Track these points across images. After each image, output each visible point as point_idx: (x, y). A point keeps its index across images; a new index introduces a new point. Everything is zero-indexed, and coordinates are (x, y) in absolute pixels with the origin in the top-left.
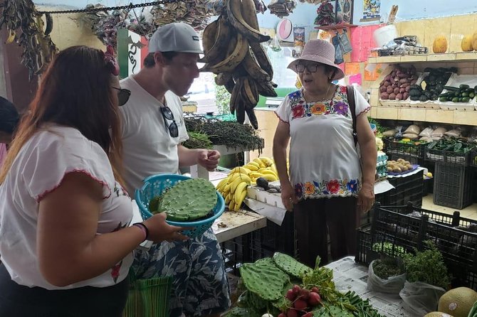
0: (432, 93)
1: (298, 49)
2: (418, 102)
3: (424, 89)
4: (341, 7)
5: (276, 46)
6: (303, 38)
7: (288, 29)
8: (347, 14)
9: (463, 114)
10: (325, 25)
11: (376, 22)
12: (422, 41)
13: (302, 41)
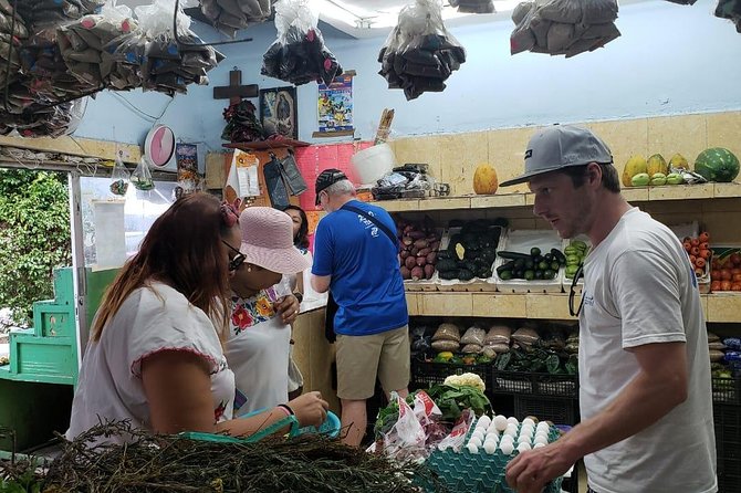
0: (479, 265)
1: (187, 186)
2: (456, 281)
3: (461, 258)
4: (272, 110)
5: (146, 179)
6: (195, 165)
7: (166, 145)
8: (285, 122)
9: (544, 300)
10: (247, 140)
11: (346, 139)
12: (437, 173)
13: (194, 170)
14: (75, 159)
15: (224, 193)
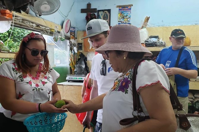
1: (73, 41)
4: (102, 17)
6: (75, 34)
7: (69, 26)
13: (74, 36)
14: (44, 28)
15: (83, 44)
